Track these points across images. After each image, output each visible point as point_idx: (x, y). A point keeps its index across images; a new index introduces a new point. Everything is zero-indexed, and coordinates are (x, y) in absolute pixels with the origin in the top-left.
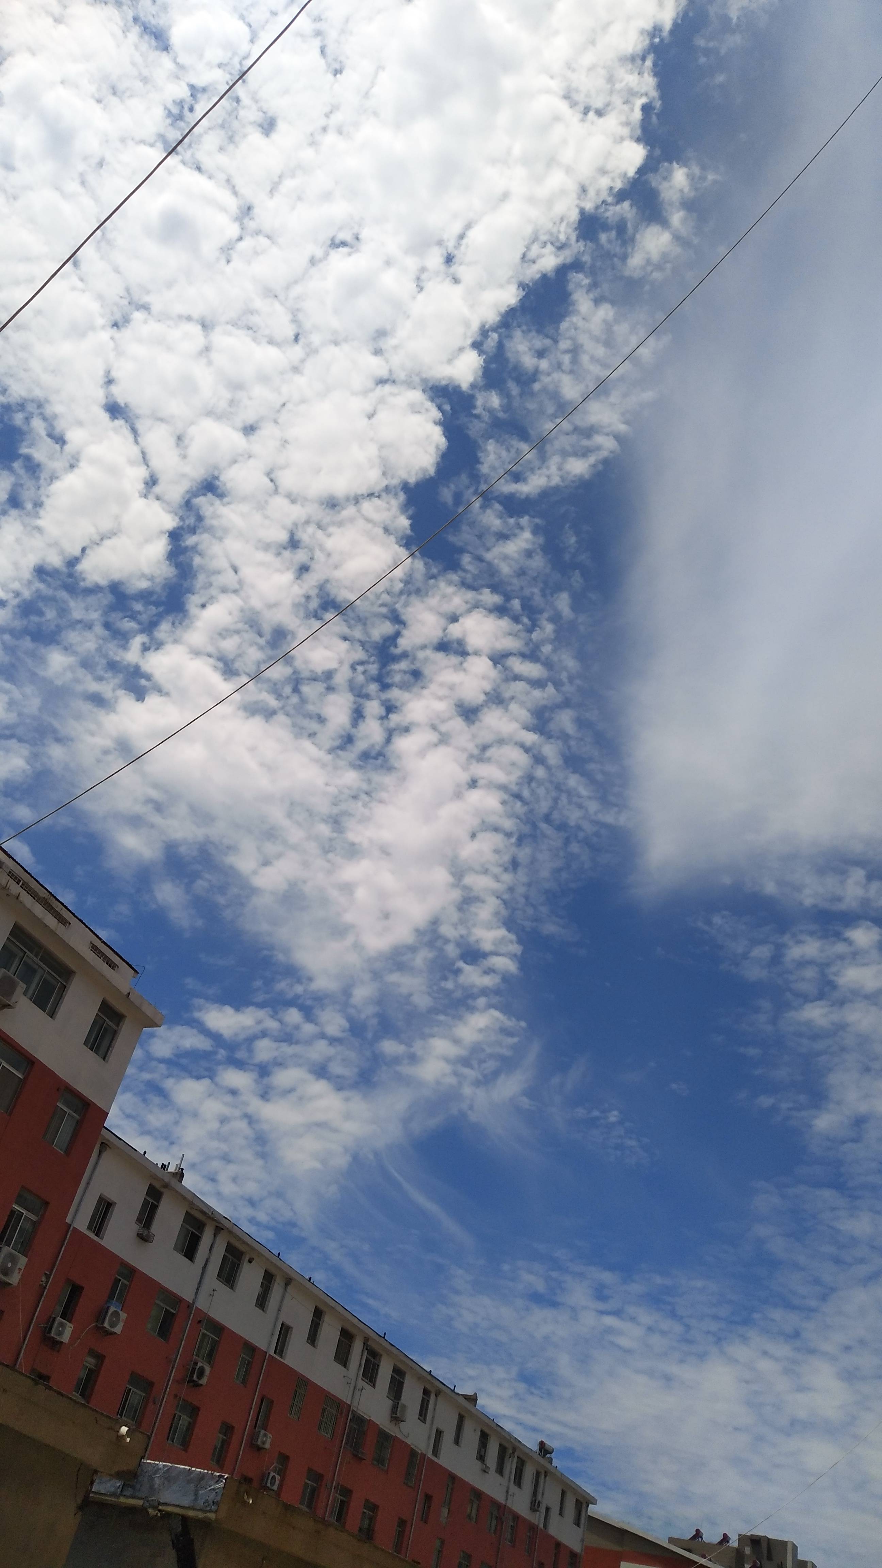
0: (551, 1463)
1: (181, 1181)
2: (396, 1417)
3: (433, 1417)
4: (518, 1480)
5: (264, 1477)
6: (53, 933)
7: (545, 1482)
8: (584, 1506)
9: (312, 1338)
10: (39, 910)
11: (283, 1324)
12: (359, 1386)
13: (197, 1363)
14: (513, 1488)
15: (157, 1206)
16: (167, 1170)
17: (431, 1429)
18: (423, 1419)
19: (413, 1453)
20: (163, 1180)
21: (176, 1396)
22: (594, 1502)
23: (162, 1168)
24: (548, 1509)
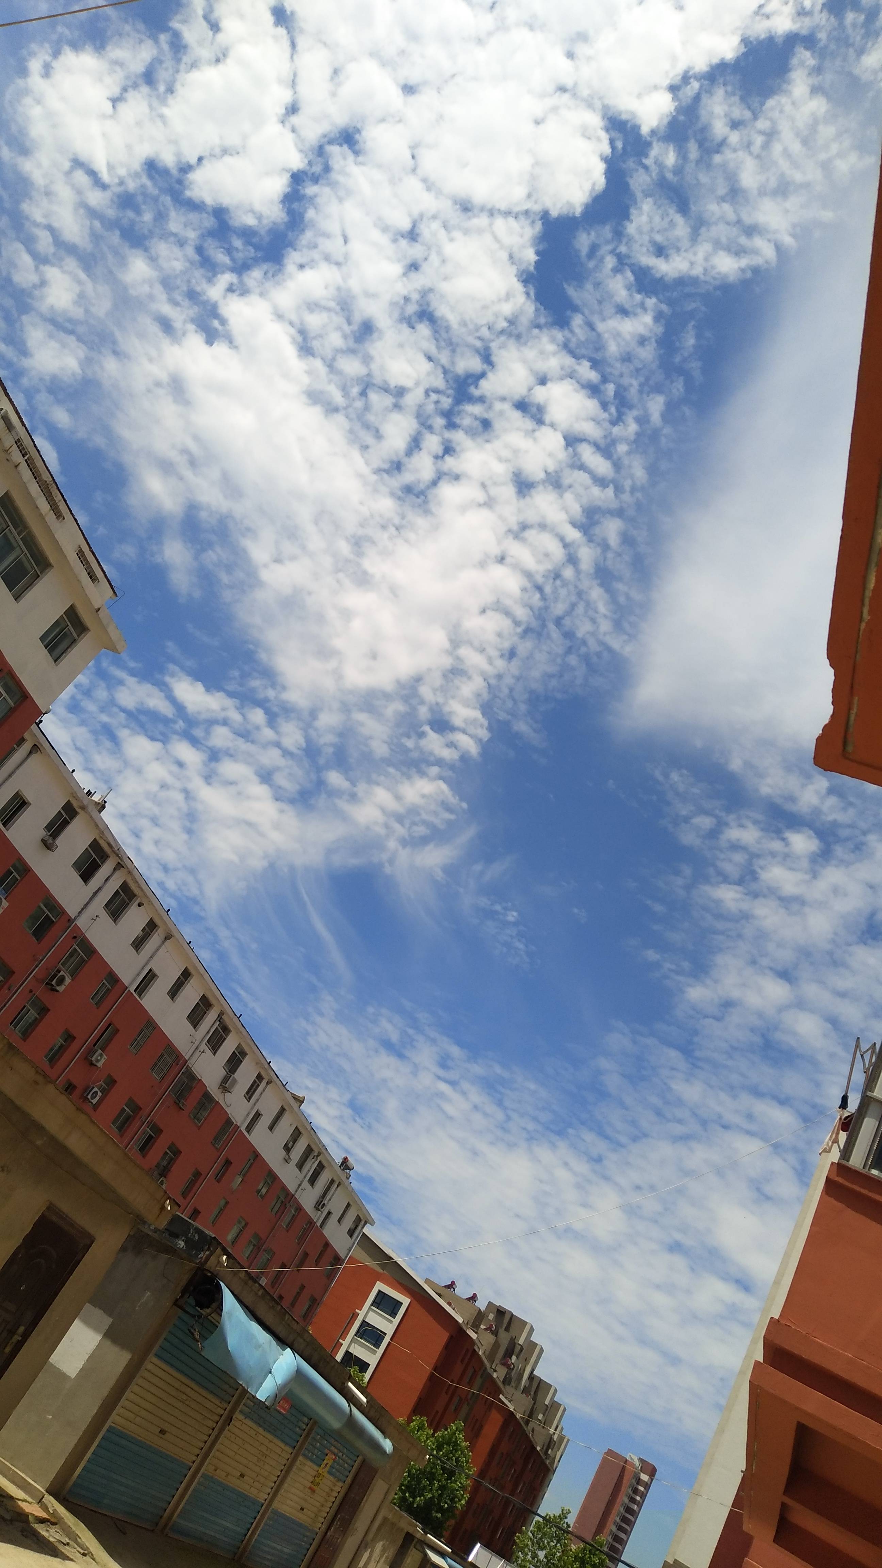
0: (348, 1178)
1: (100, 811)
2: (226, 1085)
3: (257, 1100)
4: (313, 1180)
5: (87, 1089)
6: (41, 517)
7: (336, 1190)
8: (362, 1223)
9: (173, 993)
10: (34, 489)
11: (150, 970)
12: (201, 1048)
13: (60, 971)
14: (306, 1184)
15: (69, 823)
16: (91, 797)
17: (252, 1109)
18: (247, 1097)
19: (229, 1122)
20: (82, 801)
21: (31, 991)
22: (372, 1223)
23: (87, 793)
24: (329, 1213)
